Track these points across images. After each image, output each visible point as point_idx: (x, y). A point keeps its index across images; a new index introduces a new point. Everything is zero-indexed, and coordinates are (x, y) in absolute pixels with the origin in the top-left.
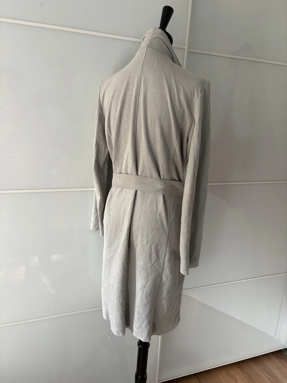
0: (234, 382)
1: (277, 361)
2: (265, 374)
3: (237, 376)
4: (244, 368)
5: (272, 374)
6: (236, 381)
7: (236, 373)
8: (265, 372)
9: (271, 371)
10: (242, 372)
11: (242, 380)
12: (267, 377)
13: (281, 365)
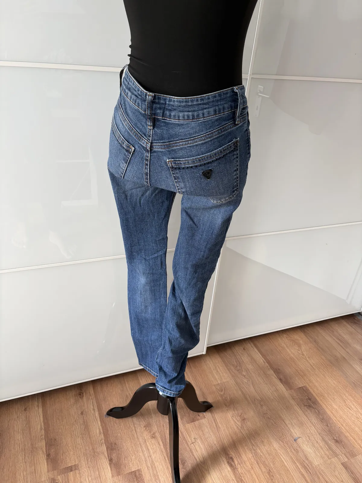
0: (297, 346)
1: (349, 326)
2: (334, 339)
3: (301, 342)
4: (309, 332)
5: (342, 339)
6: (299, 346)
7: (299, 337)
8: (334, 338)
9: (341, 336)
10: (306, 336)
11: (306, 345)
12: (336, 342)
13: (353, 329)
